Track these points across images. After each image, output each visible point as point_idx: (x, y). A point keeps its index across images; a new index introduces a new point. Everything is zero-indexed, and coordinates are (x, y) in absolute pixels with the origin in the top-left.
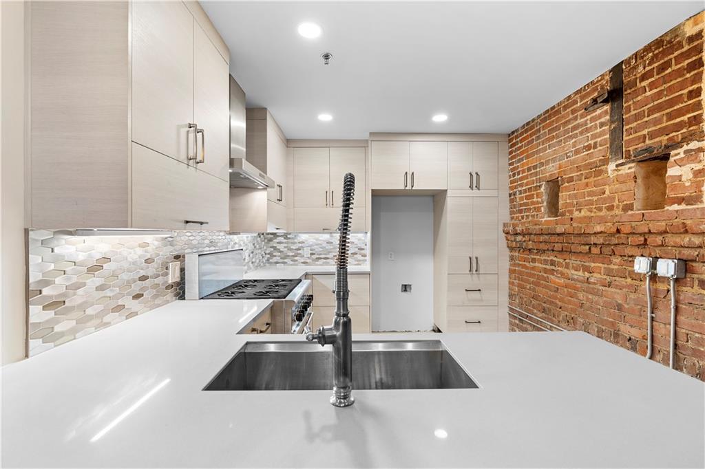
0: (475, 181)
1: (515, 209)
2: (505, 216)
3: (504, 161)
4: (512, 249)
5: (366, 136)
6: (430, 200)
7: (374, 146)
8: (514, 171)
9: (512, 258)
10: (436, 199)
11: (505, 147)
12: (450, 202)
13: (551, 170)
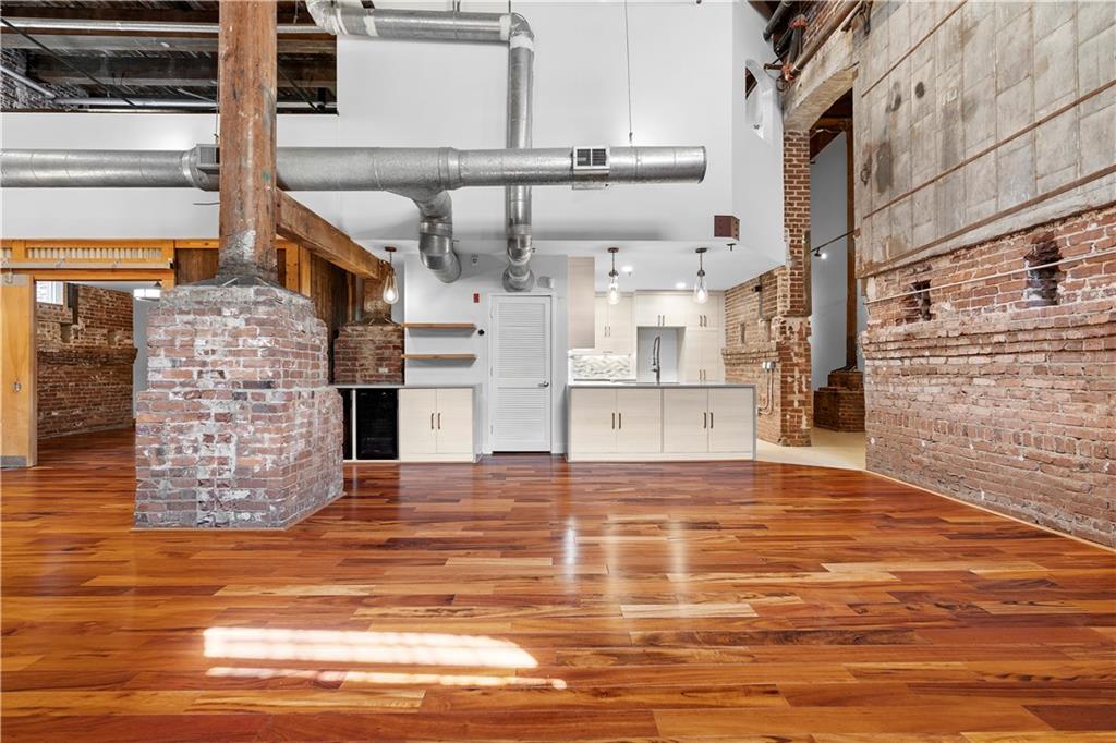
0: (703, 321)
1: (729, 339)
2: (723, 343)
3: (723, 308)
4: (726, 364)
5: (633, 290)
6: (674, 332)
7: (638, 299)
8: (728, 316)
9: (727, 371)
10: (678, 332)
11: (723, 300)
12: (687, 335)
13: (742, 318)
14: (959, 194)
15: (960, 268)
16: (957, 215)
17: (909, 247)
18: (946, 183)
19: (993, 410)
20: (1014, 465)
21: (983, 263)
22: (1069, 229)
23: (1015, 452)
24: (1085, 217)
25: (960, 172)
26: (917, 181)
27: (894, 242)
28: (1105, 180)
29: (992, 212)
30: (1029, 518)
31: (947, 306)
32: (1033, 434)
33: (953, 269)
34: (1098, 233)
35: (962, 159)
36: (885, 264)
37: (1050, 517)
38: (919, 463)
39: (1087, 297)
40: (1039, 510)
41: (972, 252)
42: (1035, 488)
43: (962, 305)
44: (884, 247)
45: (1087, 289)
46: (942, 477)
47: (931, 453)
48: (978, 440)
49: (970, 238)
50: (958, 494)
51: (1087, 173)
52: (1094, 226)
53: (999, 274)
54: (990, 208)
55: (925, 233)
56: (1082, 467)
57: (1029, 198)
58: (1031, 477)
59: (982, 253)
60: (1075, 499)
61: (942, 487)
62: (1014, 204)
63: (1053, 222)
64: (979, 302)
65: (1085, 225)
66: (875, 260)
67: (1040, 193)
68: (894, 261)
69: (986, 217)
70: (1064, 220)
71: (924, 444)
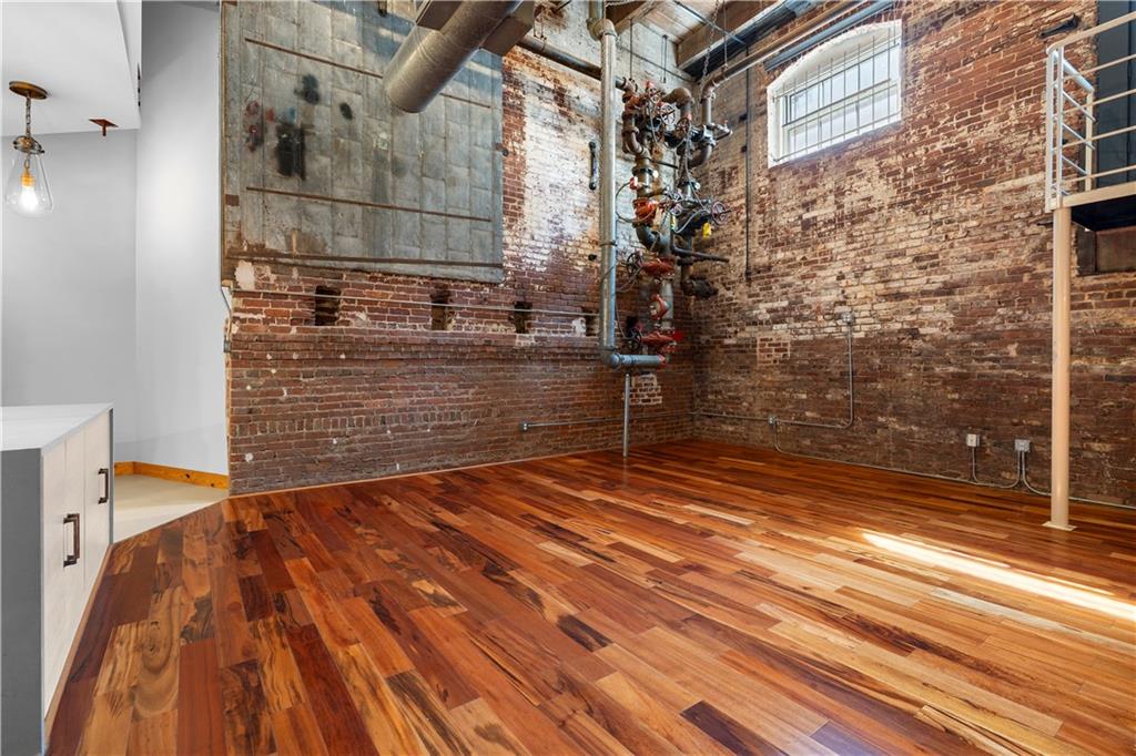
14: (389, 230)
15: (378, 287)
16: (387, 246)
17: (329, 251)
18: (375, 213)
19: (407, 400)
20: (424, 436)
21: (400, 289)
22: (456, 287)
23: (425, 427)
24: (465, 284)
25: (389, 212)
26: (340, 193)
27: (305, 239)
28: (483, 269)
29: (417, 258)
30: (434, 468)
31: (362, 316)
32: (437, 412)
33: (371, 287)
34: (470, 295)
35: (391, 203)
36: (289, 256)
37: (447, 462)
38: (330, 460)
39: (467, 329)
40: (438, 461)
41: (389, 278)
42: (437, 447)
43: (376, 318)
44: (288, 239)
45: (467, 324)
46: (358, 464)
47: (344, 448)
48: (395, 425)
49: (397, 267)
50: (374, 474)
51: (475, 261)
52: (469, 290)
53: (411, 302)
54: (415, 253)
55: (351, 245)
56: (464, 426)
57: (443, 259)
58: (434, 441)
59: (397, 282)
60: (459, 446)
61: (356, 475)
62: (433, 259)
63: (448, 279)
64: (395, 319)
65: (464, 288)
66: (270, 245)
67: (450, 260)
68: (303, 257)
69: (412, 258)
70: (454, 280)
71: (335, 442)
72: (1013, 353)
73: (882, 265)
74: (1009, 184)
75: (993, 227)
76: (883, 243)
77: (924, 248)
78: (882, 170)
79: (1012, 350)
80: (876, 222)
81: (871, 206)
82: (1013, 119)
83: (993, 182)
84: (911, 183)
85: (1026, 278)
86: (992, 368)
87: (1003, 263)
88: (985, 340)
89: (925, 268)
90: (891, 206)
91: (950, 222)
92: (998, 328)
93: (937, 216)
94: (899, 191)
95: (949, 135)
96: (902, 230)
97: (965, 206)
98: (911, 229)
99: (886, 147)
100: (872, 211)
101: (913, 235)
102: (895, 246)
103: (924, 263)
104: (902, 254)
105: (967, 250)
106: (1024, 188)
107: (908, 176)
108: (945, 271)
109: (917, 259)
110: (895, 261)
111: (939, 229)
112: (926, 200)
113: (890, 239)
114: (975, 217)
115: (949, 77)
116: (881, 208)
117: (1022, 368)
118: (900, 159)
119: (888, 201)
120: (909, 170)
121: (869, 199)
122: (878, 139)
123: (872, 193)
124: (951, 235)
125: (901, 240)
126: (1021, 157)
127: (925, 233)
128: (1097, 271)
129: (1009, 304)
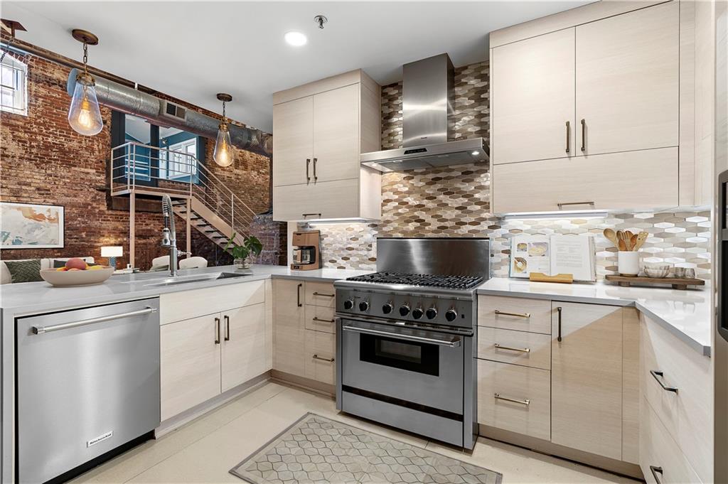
72: (84, 236)
73: (15, 187)
74: (83, 170)
75: (76, 184)
76: (16, 176)
77: (42, 185)
78: (14, 136)
79: (84, 235)
80: (10, 163)
81: (7, 153)
82: (84, 144)
83: (75, 166)
84: (34, 151)
85: (89, 207)
86: (76, 242)
87: (80, 200)
88: (72, 230)
89: (43, 194)
90: (21, 158)
91: (56, 176)
92: (78, 225)
93: (49, 172)
94: (26, 152)
95: (56, 138)
96: (29, 173)
97: (63, 172)
98: (34, 173)
99: (18, 126)
100: (7, 156)
101: (35, 177)
102: (24, 180)
103: (43, 192)
104: (29, 185)
105: (65, 191)
106: (88, 173)
107: (32, 147)
108: (53, 198)
109: (38, 189)
110: (24, 187)
111: (50, 178)
112: (43, 162)
113: (20, 175)
114: (68, 178)
115: (55, 111)
116: (13, 157)
117: (88, 242)
118: (26, 136)
119: (19, 154)
120: (32, 144)
121: (5, 149)
122: (11, 118)
123: (7, 146)
124: (57, 183)
125: (28, 178)
126: (87, 161)
127: (43, 178)
128: (112, 209)
129: (83, 216)
